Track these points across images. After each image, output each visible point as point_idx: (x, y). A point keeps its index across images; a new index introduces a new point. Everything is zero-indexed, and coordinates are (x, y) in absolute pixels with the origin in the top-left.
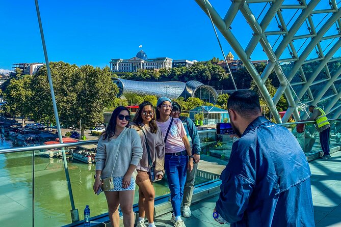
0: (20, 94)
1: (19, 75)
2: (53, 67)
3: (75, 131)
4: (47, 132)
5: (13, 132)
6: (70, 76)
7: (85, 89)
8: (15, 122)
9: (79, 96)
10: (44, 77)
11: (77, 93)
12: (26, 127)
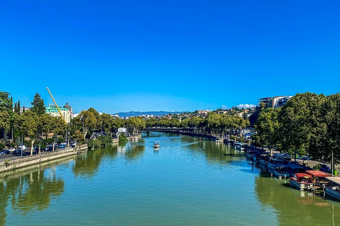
0: (268, 126)
1: (263, 108)
2: (300, 98)
3: (325, 164)
4: (295, 163)
5: (263, 161)
6: (320, 106)
7: (337, 120)
8: (263, 151)
9: (329, 127)
10: (292, 109)
11: (327, 123)
12: (274, 157)
